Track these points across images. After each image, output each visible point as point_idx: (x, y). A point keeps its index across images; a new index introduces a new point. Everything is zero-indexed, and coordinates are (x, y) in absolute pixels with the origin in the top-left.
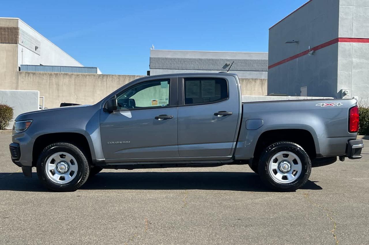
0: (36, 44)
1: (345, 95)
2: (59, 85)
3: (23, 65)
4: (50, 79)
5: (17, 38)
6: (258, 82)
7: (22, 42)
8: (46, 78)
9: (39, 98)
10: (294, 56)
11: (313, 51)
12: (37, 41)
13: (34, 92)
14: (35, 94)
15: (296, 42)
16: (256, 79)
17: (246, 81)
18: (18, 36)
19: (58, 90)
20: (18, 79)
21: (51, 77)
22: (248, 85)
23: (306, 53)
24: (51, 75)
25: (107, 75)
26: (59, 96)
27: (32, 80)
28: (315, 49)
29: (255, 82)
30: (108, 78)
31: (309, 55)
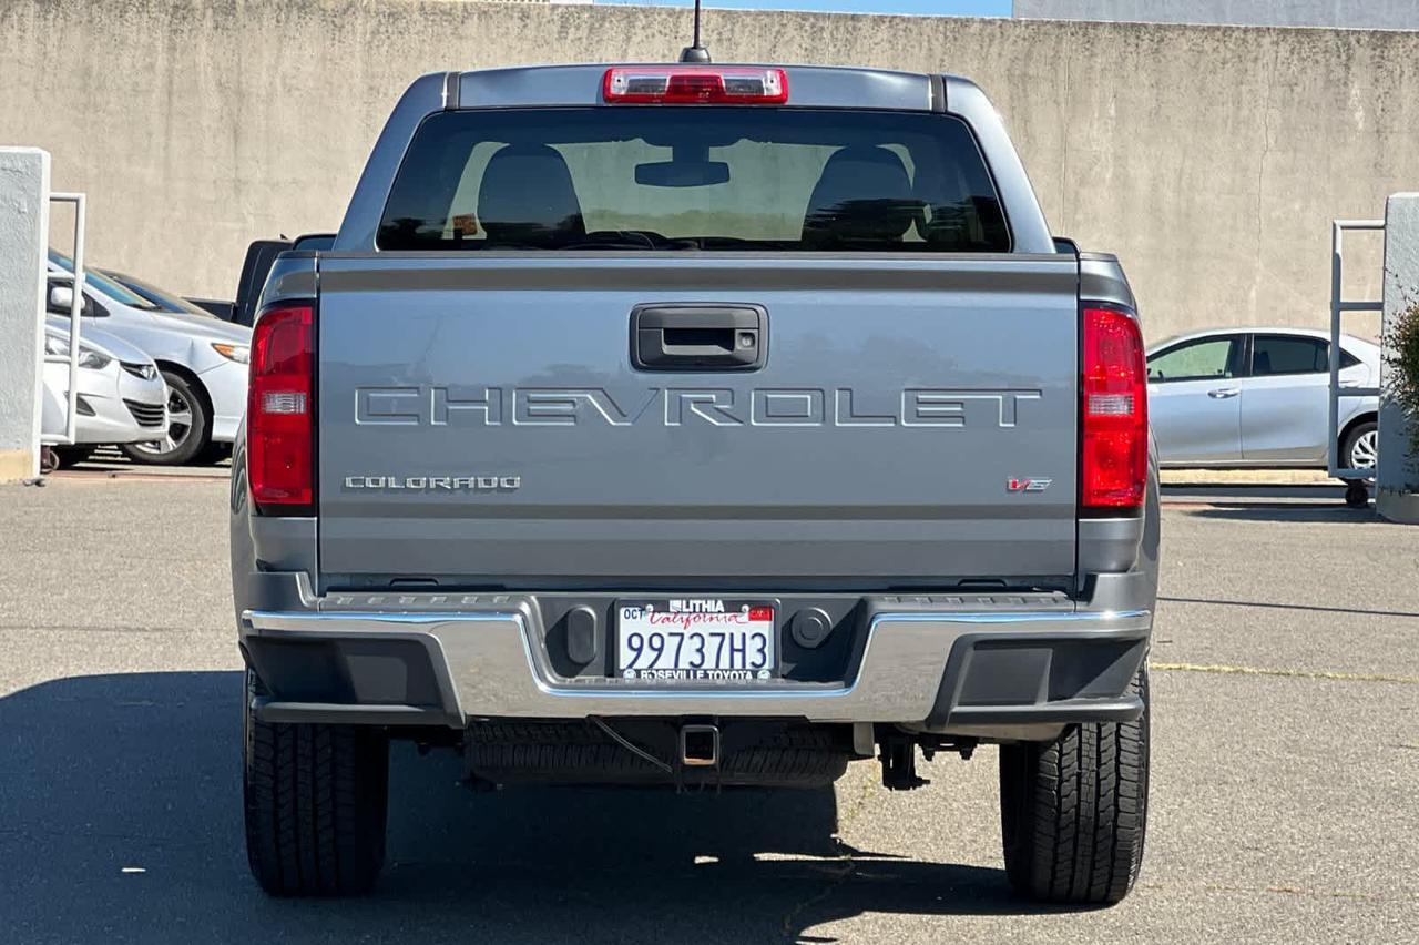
2: (240, 95)
8: (144, 38)
9: (45, 204)
14: (14, 172)
19: (236, 134)
21: (186, 27)
25: (629, 15)
26: (238, 186)
27: (30, 50)
30: (639, 35)
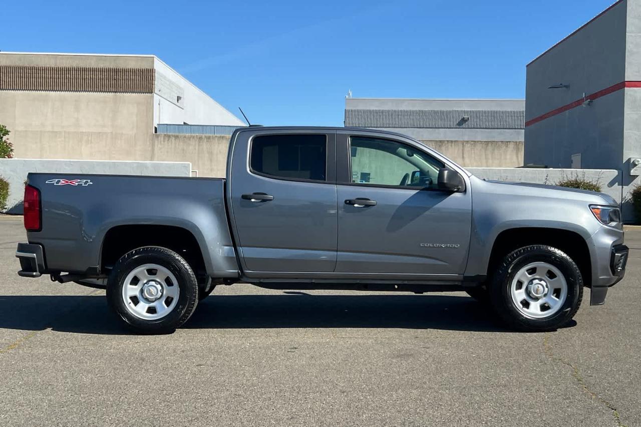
0: (178, 93)
1: (634, 167)
2: (212, 154)
3: (161, 124)
4: (199, 146)
5: (152, 84)
6: (511, 146)
7: (160, 91)
8: (194, 144)
9: (191, 173)
10: (563, 107)
11: (589, 100)
12: (179, 87)
13: (185, 164)
14: (185, 166)
15: (565, 86)
16: (507, 142)
17: (492, 145)
18: (153, 81)
20: (153, 145)
22: (496, 152)
23: (579, 103)
24: (201, 138)
27: (173, 146)
28: (593, 97)
29: (507, 146)
31: (584, 106)
